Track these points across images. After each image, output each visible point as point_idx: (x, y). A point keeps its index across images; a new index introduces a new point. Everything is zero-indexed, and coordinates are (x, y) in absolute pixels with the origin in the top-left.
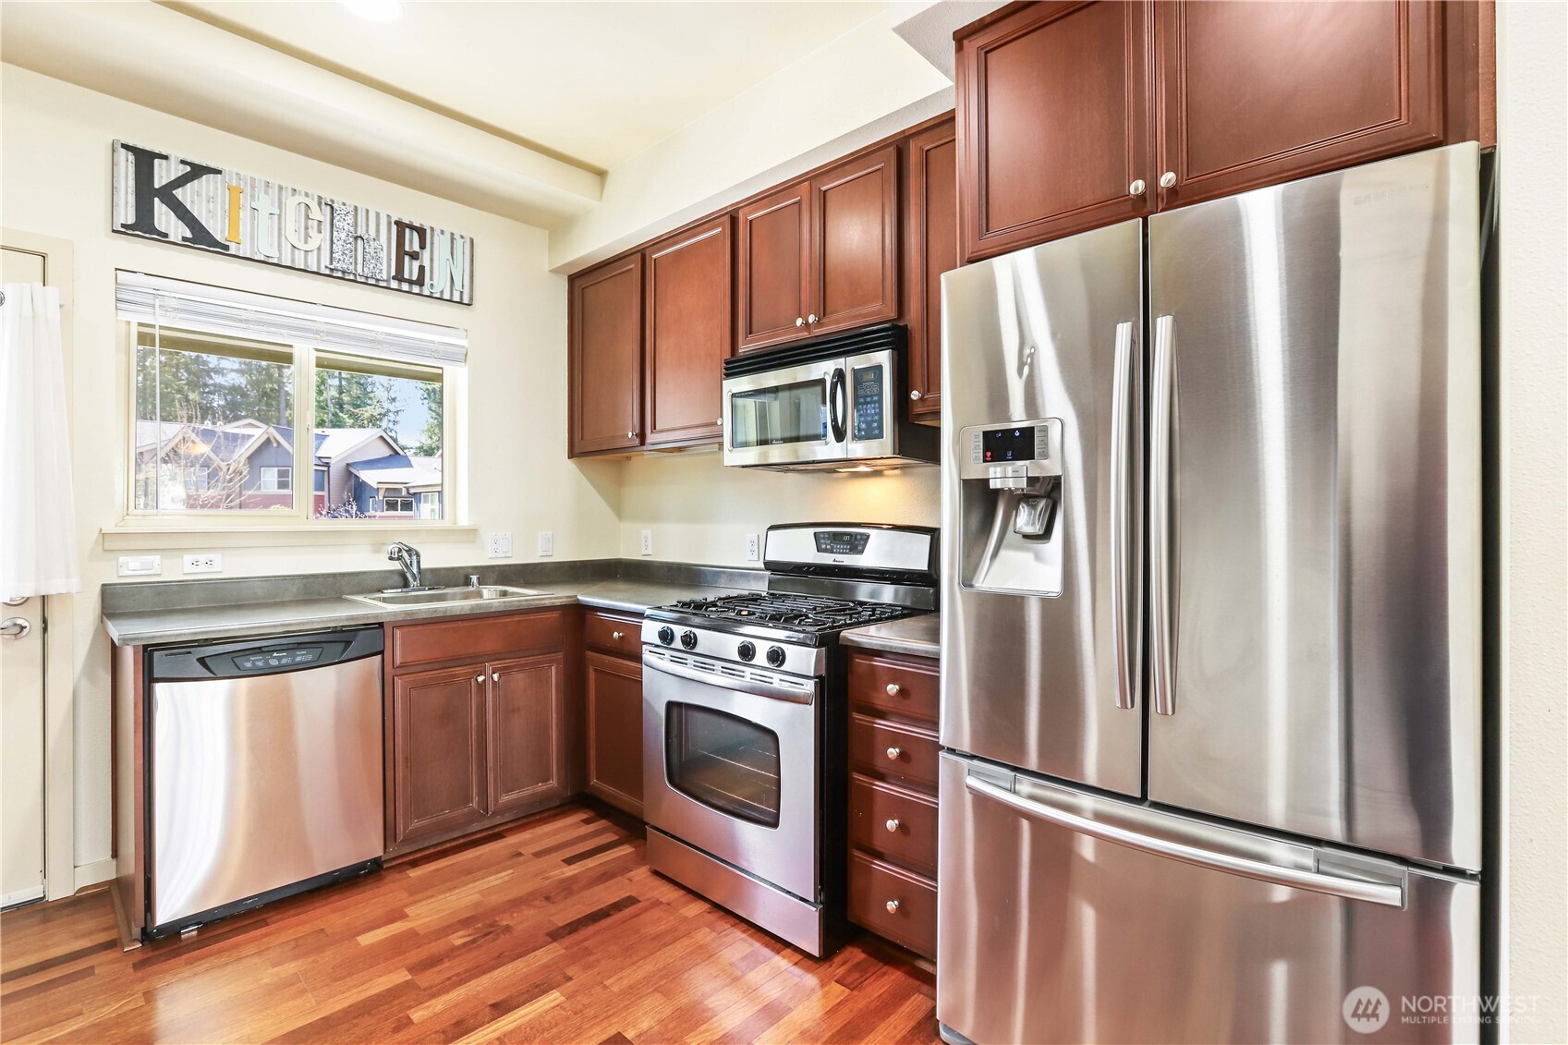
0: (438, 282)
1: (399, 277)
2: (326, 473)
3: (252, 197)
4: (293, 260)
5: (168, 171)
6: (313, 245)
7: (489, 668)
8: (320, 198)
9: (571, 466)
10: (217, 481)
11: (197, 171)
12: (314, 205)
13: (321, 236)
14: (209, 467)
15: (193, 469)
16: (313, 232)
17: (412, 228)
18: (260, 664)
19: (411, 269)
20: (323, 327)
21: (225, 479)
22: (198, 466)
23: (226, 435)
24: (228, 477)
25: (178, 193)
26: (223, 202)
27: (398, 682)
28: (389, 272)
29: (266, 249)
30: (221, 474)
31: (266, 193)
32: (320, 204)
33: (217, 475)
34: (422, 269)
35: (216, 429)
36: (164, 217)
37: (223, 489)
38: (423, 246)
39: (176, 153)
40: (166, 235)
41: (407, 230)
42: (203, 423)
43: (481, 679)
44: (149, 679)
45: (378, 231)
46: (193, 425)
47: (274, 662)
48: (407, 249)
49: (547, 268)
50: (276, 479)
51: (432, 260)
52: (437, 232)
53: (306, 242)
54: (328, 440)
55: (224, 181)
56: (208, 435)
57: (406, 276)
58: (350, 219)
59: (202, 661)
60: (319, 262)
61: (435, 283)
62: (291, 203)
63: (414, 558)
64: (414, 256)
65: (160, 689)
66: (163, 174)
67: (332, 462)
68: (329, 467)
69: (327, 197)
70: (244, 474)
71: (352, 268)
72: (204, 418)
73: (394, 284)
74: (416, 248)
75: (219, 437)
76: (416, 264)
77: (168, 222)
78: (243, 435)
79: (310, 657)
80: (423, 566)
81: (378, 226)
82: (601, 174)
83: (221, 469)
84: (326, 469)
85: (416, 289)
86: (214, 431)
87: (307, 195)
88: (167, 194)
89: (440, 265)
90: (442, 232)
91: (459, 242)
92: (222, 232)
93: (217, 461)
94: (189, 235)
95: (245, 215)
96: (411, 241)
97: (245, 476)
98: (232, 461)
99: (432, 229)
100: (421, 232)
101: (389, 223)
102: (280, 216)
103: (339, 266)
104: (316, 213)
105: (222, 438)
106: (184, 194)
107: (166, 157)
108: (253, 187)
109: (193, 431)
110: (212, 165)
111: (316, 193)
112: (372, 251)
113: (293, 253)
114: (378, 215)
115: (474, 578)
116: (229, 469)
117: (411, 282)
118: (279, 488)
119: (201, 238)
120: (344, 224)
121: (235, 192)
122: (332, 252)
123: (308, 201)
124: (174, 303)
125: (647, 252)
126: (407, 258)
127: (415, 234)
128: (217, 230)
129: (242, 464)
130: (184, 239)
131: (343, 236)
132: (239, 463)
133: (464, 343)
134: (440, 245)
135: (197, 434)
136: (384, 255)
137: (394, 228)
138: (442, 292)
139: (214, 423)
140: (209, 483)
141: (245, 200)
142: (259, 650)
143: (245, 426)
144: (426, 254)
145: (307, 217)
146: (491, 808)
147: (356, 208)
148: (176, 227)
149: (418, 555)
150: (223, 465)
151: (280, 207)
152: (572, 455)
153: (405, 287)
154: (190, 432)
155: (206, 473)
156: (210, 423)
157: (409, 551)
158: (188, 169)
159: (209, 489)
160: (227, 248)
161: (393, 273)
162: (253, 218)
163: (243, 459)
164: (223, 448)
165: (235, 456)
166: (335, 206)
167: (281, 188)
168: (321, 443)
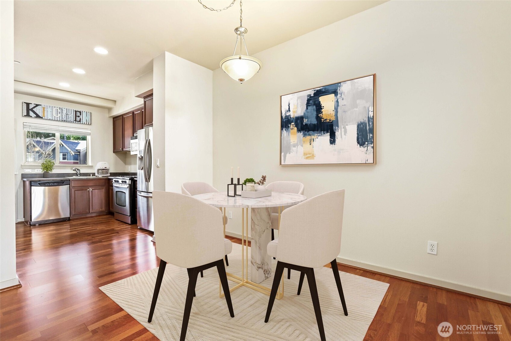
0: (84, 121)
1: (76, 120)
2: (79, 155)
3: (47, 109)
4: (55, 119)
5: (32, 106)
6: (58, 116)
7: (90, 189)
8: (60, 108)
9: (114, 154)
10: (42, 157)
11: (37, 105)
12: (58, 109)
13: (60, 114)
14: (39, 153)
15: (33, 153)
16: (58, 114)
17: (78, 111)
18: (48, 185)
19: (78, 119)
20: (61, 130)
21: (44, 157)
22: (35, 152)
23: (45, 142)
24: (46, 156)
25: (34, 109)
26: (42, 110)
27: (73, 189)
28: (73, 120)
29: (50, 117)
30: (43, 155)
31: (50, 108)
32: (60, 109)
33: (42, 155)
34: (80, 119)
35: (41, 140)
36: (31, 113)
37: (44, 160)
38: (80, 115)
39: (33, 103)
40: (32, 117)
41: (77, 112)
42: (36, 138)
43: (88, 190)
44: (31, 186)
45: (71, 113)
46: (33, 139)
47: (51, 185)
48: (77, 115)
49: (108, 117)
50: (62, 157)
51: (82, 117)
52: (83, 112)
53: (57, 116)
54: (80, 144)
55: (42, 106)
56: (38, 142)
57: (77, 120)
58: (66, 111)
59: (39, 183)
60: (60, 119)
61: (83, 121)
62: (54, 109)
63: (79, 171)
64: (79, 117)
65: (32, 187)
66: (31, 106)
67: (81, 151)
68: (80, 153)
69: (61, 107)
70: (51, 155)
71: (66, 120)
72: (37, 137)
73: (75, 122)
74: (79, 115)
75: (42, 143)
76: (79, 118)
77: (32, 114)
78: (51, 142)
79: (57, 184)
80: (80, 172)
81: (71, 112)
82: (115, 101)
83: (43, 154)
84: (79, 153)
85: (79, 122)
86: (41, 141)
87: (57, 107)
88: (32, 110)
89: (84, 118)
90: (84, 112)
91: (88, 114)
92: (42, 115)
93: (42, 151)
94: (36, 116)
95: (46, 112)
96: (78, 114)
97: (51, 156)
98: (47, 151)
99: (82, 111)
100: (80, 112)
101: (73, 111)
102: (52, 112)
103: (63, 119)
104: (59, 111)
105: (43, 143)
106: (35, 109)
107: (31, 104)
108: (47, 107)
109: (33, 141)
110: (40, 104)
111: (59, 107)
112: (70, 116)
113: (55, 118)
114: (71, 110)
115: (91, 175)
116: (46, 153)
117: (78, 121)
118: (63, 159)
119: (38, 116)
120: (64, 112)
121: (44, 108)
122: (62, 117)
123: (57, 108)
124: (33, 127)
125: (123, 116)
126: (77, 117)
127: (79, 113)
128: (40, 115)
129: (50, 152)
130: (35, 117)
131: (64, 114)
132: (49, 151)
133: (90, 132)
134: (84, 114)
135: (35, 142)
136: (72, 117)
137: (74, 112)
138: (85, 123)
139: (41, 138)
140: (39, 158)
141: (45, 109)
142: (48, 183)
143: (51, 139)
144: (81, 116)
145: (57, 111)
146: (91, 212)
147: (67, 109)
148: (33, 115)
149: (79, 170)
150: (44, 152)
151: (52, 110)
152: (114, 152)
153: (77, 122)
154: (32, 141)
155: (38, 155)
156: (39, 138)
157: (78, 170)
158: (35, 105)
159: (39, 160)
160: (42, 118)
161: (74, 120)
162: (47, 112)
163: (51, 150)
164: (44, 147)
165: (48, 149)
166: (63, 109)
167: (52, 107)
168: (77, 145)
